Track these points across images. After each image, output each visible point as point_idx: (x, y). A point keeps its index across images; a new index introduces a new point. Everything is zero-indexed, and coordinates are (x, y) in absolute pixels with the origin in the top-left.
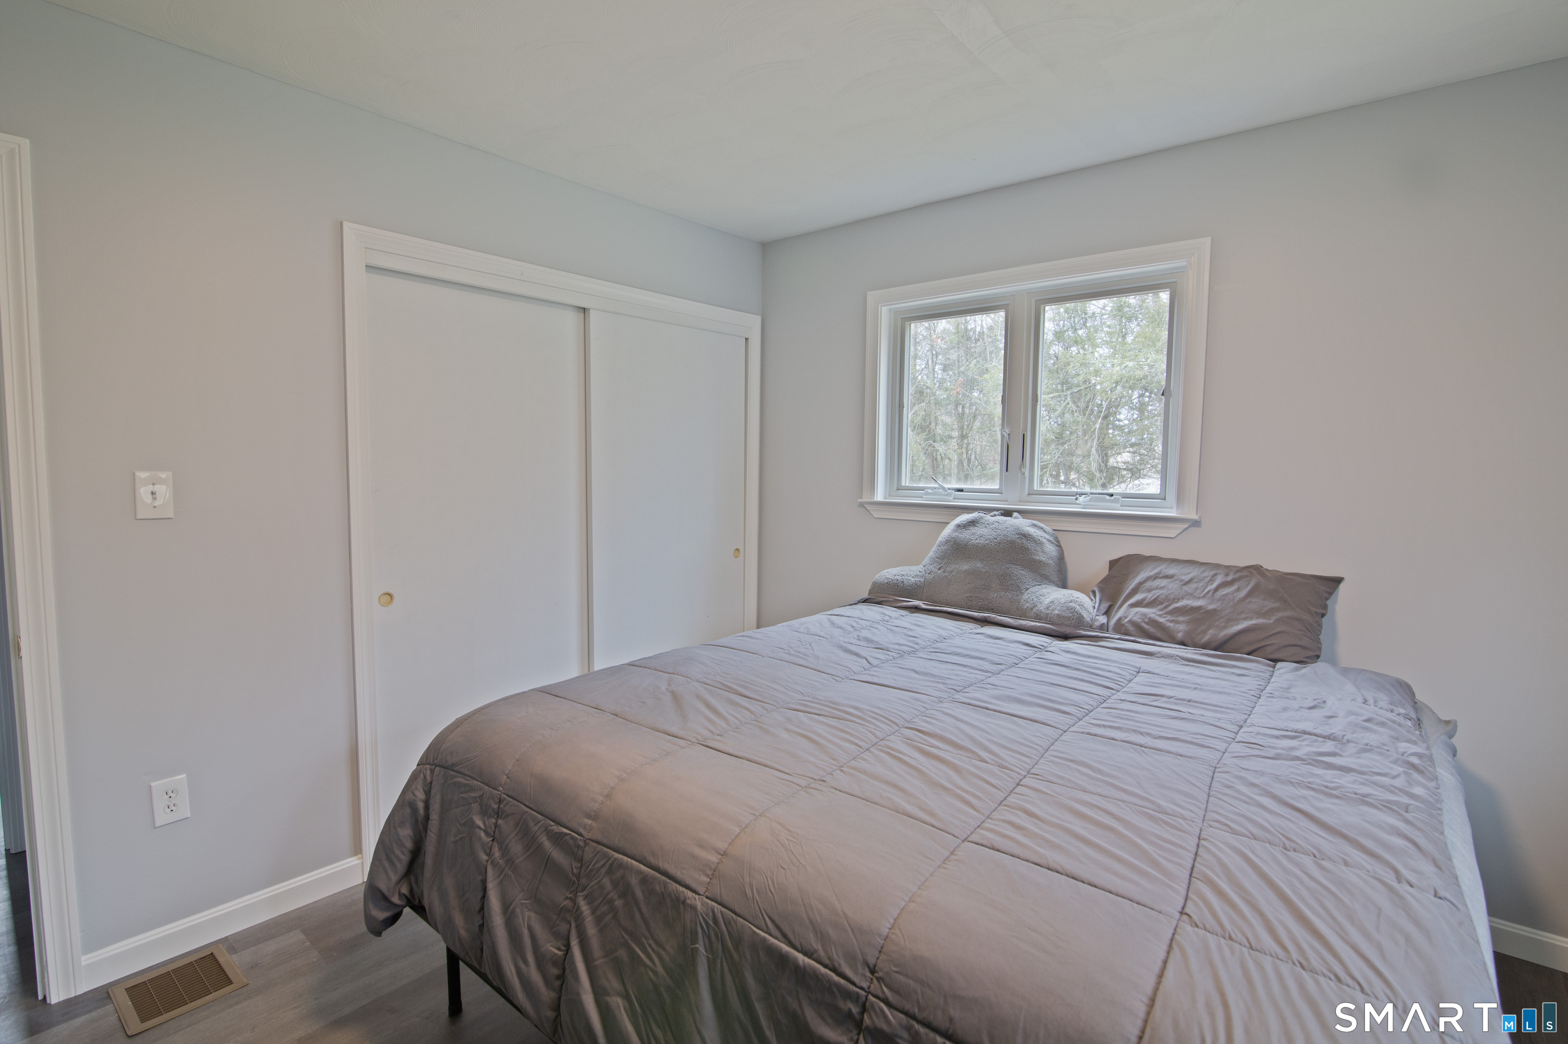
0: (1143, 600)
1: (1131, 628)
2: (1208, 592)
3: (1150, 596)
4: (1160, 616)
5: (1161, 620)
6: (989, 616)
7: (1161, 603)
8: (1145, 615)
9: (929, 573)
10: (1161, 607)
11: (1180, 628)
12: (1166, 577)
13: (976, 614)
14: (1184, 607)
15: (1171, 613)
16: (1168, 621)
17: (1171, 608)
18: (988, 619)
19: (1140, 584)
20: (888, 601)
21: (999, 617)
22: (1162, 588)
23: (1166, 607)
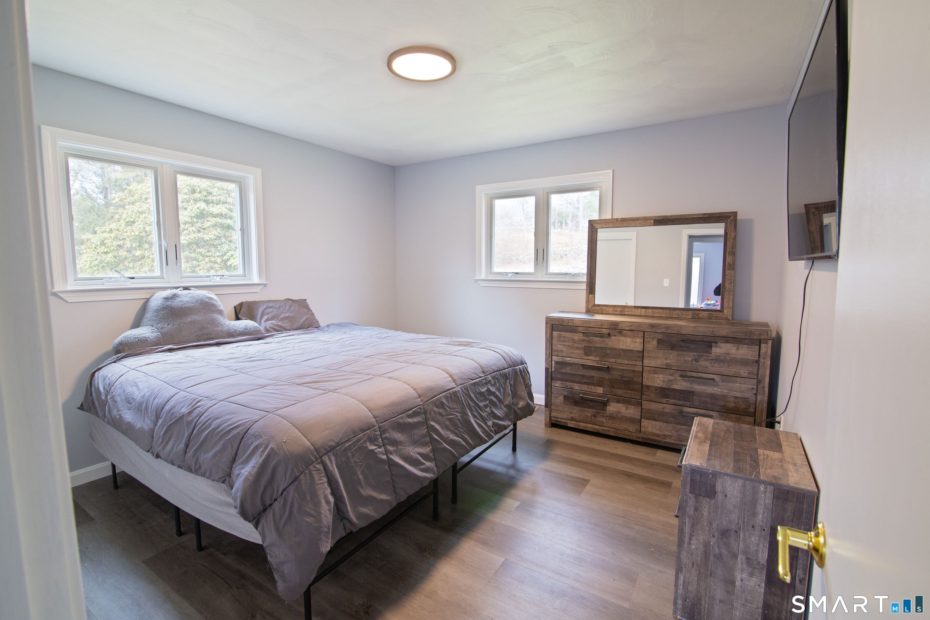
0: (268, 318)
1: (271, 330)
2: (288, 310)
3: (269, 316)
4: (277, 322)
5: (279, 324)
6: (219, 341)
7: (275, 318)
8: (272, 323)
9: (161, 329)
10: (276, 319)
11: (286, 325)
12: (271, 307)
13: (211, 342)
14: (284, 317)
15: (280, 320)
16: (282, 323)
17: (279, 318)
18: (219, 342)
19: (263, 312)
20: (147, 351)
21: (225, 340)
22: (272, 312)
23: (278, 319)
